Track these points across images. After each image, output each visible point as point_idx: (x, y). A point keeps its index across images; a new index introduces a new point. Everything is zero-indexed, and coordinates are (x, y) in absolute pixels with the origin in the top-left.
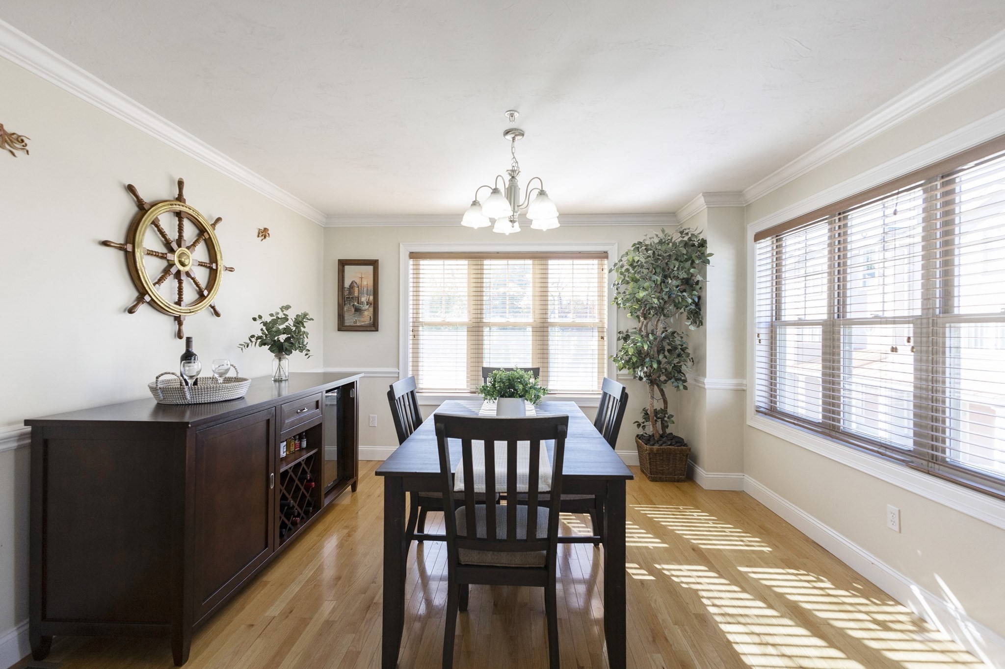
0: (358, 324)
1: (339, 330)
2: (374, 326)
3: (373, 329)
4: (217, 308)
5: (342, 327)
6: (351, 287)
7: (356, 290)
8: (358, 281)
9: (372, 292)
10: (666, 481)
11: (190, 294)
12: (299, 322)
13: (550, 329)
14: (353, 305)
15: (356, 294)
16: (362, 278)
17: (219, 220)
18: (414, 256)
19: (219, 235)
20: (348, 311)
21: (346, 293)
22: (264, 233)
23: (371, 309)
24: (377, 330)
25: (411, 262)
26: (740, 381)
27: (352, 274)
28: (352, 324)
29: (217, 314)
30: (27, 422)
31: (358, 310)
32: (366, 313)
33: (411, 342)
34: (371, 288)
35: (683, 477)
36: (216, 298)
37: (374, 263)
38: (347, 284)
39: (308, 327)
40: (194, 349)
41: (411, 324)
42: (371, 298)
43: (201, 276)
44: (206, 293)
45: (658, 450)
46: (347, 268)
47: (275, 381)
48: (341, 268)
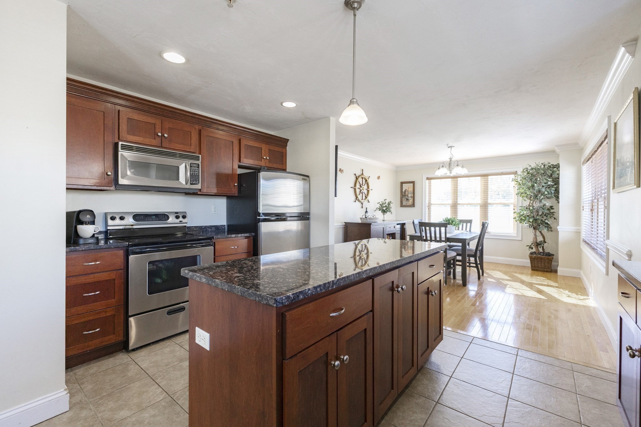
0: (408, 205)
1: (401, 207)
2: (413, 205)
3: (413, 206)
4: (369, 201)
5: (402, 205)
6: (405, 191)
7: (407, 192)
8: (407, 189)
9: (412, 193)
10: (540, 271)
11: (364, 197)
12: (389, 204)
13: (488, 206)
14: (406, 198)
15: (407, 194)
16: (409, 188)
17: (369, 177)
18: (428, 179)
19: (370, 181)
20: (404, 200)
21: (403, 193)
22: (379, 178)
23: (412, 199)
24: (414, 207)
25: (427, 181)
26: (579, 228)
27: (405, 187)
28: (405, 205)
29: (369, 202)
30: (345, 223)
31: (407, 199)
32: (410, 201)
33: (427, 211)
34: (412, 191)
35: (550, 270)
36: (369, 198)
37: (413, 183)
38: (404, 191)
39: (392, 205)
40: (367, 211)
41: (427, 204)
42: (412, 195)
43: (366, 192)
44: (367, 197)
45: (535, 257)
46: (403, 184)
47: (383, 221)
48: (401, 184)
